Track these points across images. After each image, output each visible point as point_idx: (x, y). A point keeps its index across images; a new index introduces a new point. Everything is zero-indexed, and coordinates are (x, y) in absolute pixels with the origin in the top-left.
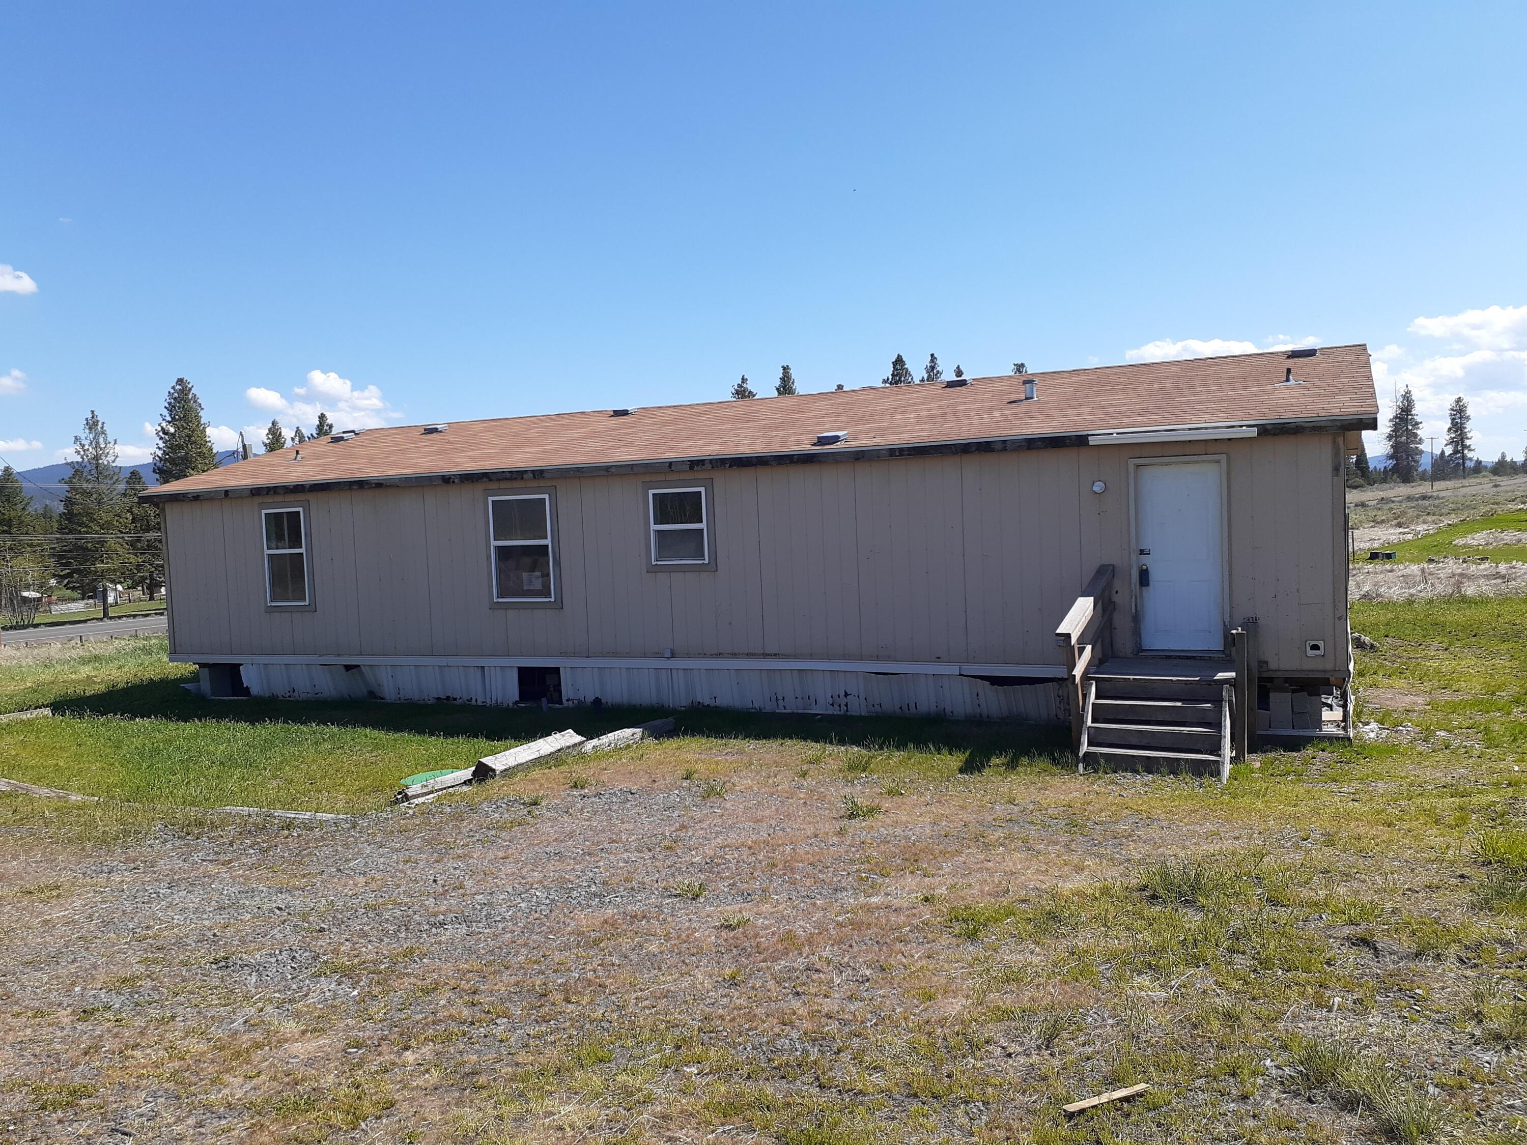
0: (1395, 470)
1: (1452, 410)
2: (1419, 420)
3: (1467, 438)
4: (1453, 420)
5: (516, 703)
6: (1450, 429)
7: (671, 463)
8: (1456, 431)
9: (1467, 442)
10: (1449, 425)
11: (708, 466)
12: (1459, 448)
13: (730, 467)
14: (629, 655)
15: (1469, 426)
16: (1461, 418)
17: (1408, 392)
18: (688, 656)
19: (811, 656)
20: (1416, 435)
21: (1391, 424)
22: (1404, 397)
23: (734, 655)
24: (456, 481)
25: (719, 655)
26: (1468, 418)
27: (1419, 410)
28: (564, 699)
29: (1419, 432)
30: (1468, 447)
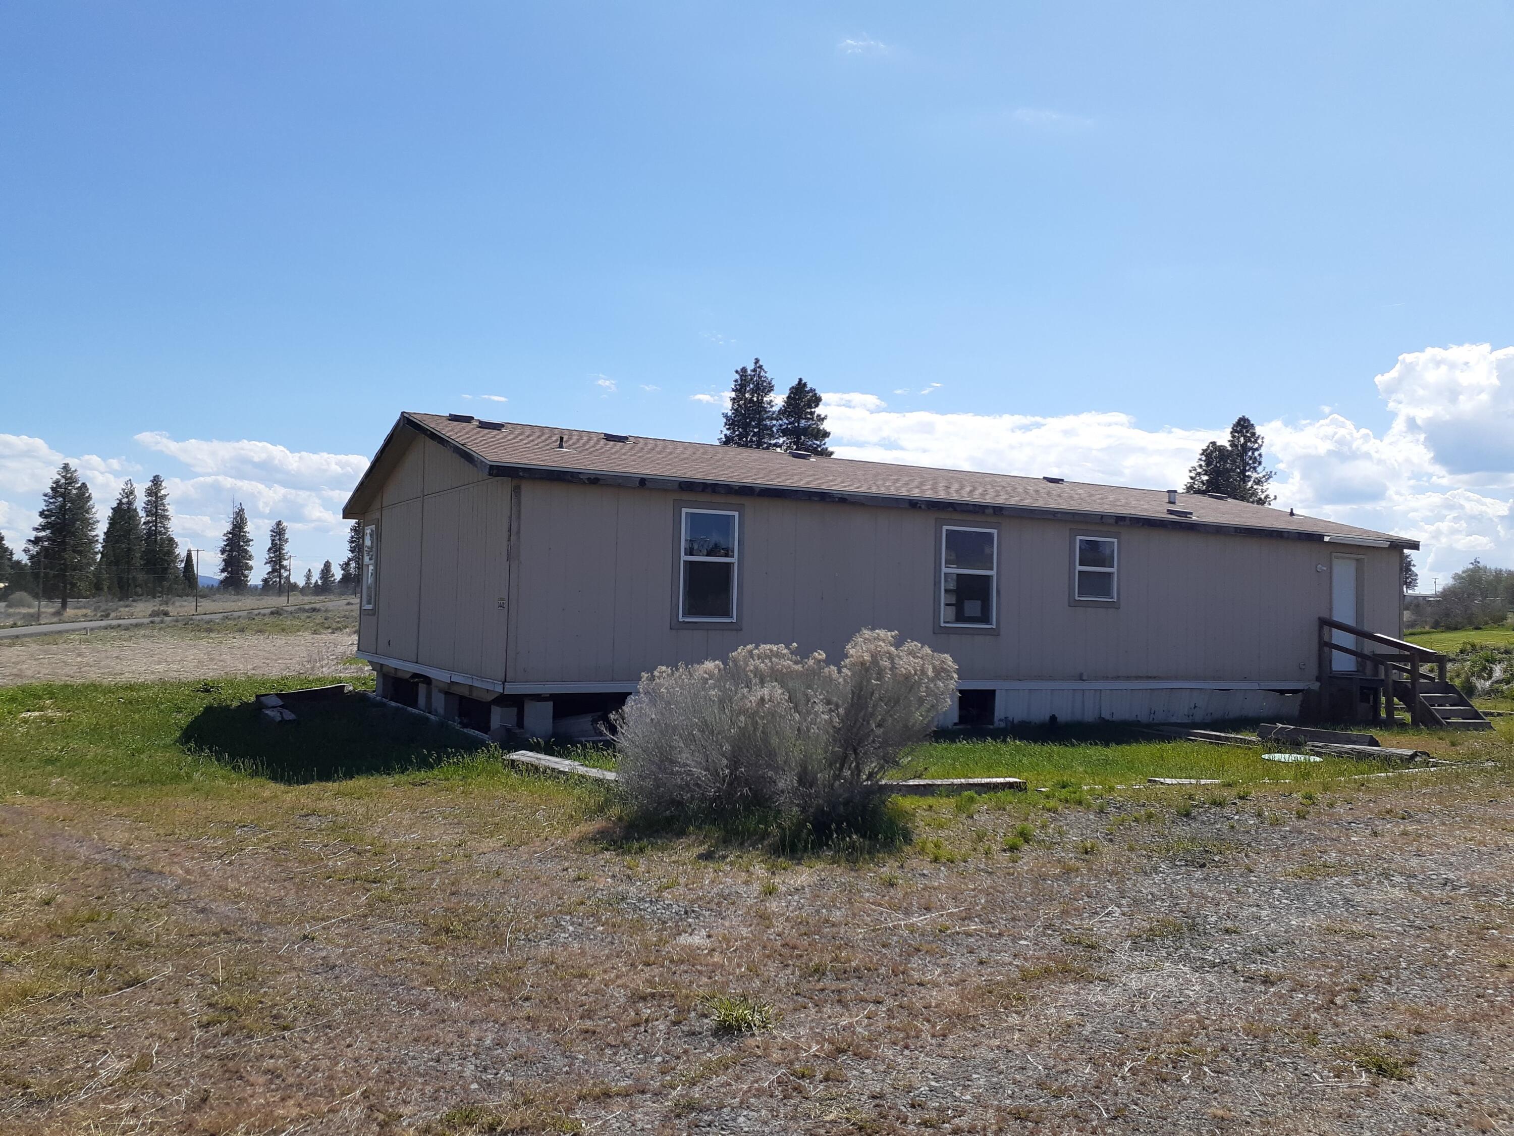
0: (225, 583)
1: (272, 531)
2: (250, 538)
3: (285, 559)
4: (273, 541)
5: (955, 724)
6: (270, 549)
7: (1102, 516)
8: (275, 552)
9: (285, 563)
10: (270, 545)
11: (1128, 522)
12: (278, 567)
13: (1143, 525)
14: (1051, 678)
15: (287, 548)
16: (280, 539)
17: (242, 510)
18: (1096, 678)
19: (1176, 678)
20: (246, 551)
21: (225, 538)
22: (237, 514)
23: (1128, 678)
24: (923, 506)
25: (1117, 678)
26: (286, 541)
27: (250, 529)
28: (996, 719)
29: (249, 549)
30: (284, 567)
